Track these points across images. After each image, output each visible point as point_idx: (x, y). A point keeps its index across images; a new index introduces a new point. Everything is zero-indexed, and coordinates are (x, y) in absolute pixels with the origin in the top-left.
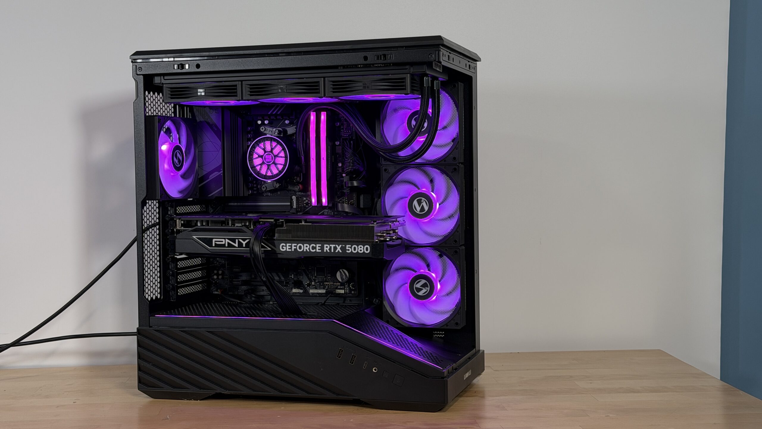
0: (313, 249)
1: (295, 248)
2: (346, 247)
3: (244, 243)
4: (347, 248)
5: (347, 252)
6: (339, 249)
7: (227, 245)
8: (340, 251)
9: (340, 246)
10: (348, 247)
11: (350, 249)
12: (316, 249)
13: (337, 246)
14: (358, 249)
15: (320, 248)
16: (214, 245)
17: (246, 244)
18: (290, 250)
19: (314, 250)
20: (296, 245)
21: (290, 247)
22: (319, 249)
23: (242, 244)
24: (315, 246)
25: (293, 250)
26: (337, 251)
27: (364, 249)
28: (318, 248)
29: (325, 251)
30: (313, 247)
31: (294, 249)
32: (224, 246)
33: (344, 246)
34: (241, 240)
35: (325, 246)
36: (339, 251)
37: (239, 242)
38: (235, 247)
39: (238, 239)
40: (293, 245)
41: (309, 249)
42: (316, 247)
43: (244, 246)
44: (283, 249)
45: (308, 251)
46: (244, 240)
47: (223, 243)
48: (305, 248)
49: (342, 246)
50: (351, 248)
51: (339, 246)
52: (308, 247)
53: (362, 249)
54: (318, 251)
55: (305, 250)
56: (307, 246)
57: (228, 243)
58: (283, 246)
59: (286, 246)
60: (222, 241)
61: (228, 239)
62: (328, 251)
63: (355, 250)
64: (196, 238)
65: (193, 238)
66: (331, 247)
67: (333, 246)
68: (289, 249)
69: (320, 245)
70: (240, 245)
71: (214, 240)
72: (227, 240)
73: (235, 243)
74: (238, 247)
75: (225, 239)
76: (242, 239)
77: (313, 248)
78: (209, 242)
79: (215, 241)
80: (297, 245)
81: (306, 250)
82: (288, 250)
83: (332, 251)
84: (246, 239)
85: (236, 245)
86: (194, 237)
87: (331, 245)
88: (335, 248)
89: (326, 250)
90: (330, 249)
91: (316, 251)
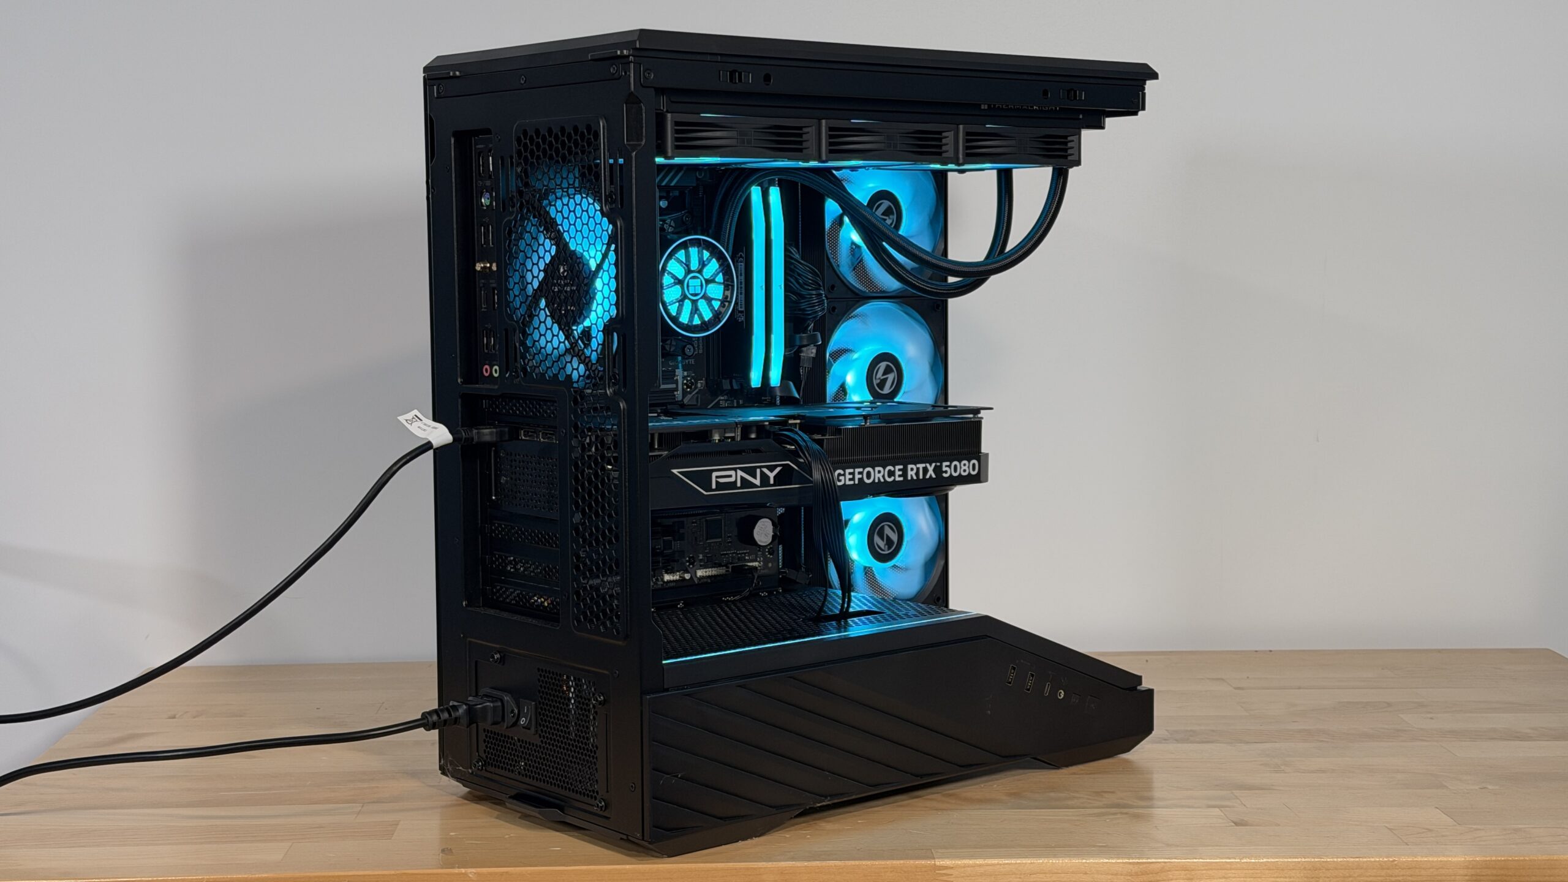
0: (889, 476)
1: (860, 476)
2: (941, 466)
3: (772, 475)
4: (944, 469)
5: (942, 476)
6: (931, 473)
7: (739, 484)
8: (934, 476)
9: (934, 465)
10: (946, 466)
11: (947, 469)
12: (894, 475)
13: (928, 465)
14: (961, 468)
15: (901, 473)
16: (714, 486)
17: (775, 477)
18: (852, 482)
19: (892, 478)
20: (861, 470)
21: (851, 476)
22: (900, 476)
23: (768, 477)
24: (892, 469)
25: (857, 482)
26: (928, 477)
27: (969, 467)
28: (898, 473)
29: (909, 478)
30: (890, 471)
31: (859, 479)
32: (733, 485)
33: (938, 464)
34: (765, 470)
35: (910, 466)
36: (931, 476)
37: (763, 474)
38: (755, 486)
39: (760, 467)
40: (857, 470)
41: (883, 476)
42: (894, 472)
43: (772, 482)
44: (840, 481)
45: (882, 480)
46: (771, 469)
47: (732, 479)
48: (877, 475)
49: (936, 466)
50: (949, 466)
51: (931, 465)
52: (882, 474)
53: (966, 468)
54: (898, 479)
55: (877, 481)
56: (879, 472)
57: (742, 477)
58: (839, 475)
59: (844, 475)
60: (730, 476)
61: (742, 469)
62: (915, 478)
63: (955, 471)
64: (679, 472)
65: (673, 473)
66: (918, 469)
67: (921, 466)
68: (850, 480)
69: (901, 467)
70: (765, 479)
71: (714, 474)
72: (740, 473)
73: (755, 477)
74: (761, 487)
75: (735, 469)
76: (767, 467)
77: (890, 474)
78: (704, 479)
79: (717, 477)
80: (864, 470)
81: (879, 478)
82: (848, 483)
83: (921, 477)
84: (776, 466)
85: (757, 482)
86: (675, 471)
87: (918, 466)
88: (925, 470)
89: (911, 476)
90: (917, 474)
91: (895, 479)
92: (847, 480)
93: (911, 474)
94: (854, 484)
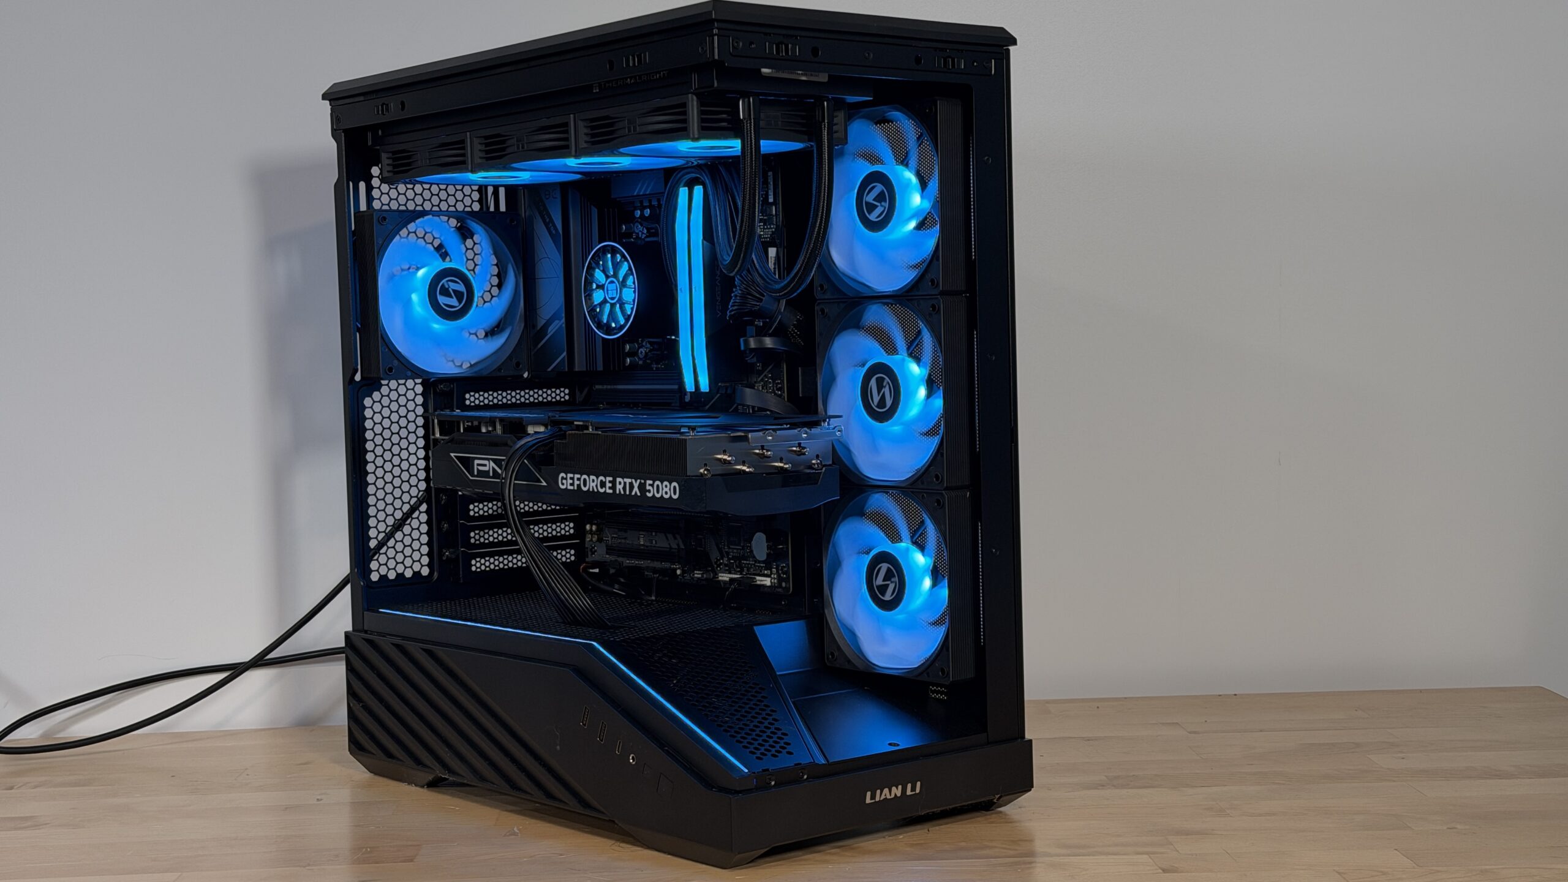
0: (602, 488)
1: (578, 482)
2: (645, 483)
4: (648, 488)
5: (648, 496)
6: (636, 488)
7: (491, 473)
8: (639, 493)
10: (649, 485)
11: (651, 488)
12: (605, 487)
13: (633, 480)
14: (663, 488)
15: (610, 485)
16: (476, 472)
18: (572, 488)
19: (604, 489)
20: (579, 478)
21: (571, 481)
22: (610, 488)
24: (603, 479)
25: (576, 488)
26: (634, 493)
27: (670, 490)
28: (609, 485)
29: (617, 492)
30: (601, 481)
31: (577, 485)
32: (488, 474)
33: (642, 482)
35: (618, 479)
36: (636, 492)
40: (576, 476)
41: (597, 486)
42: (605, 482)
44: (563, 484)
45: (596, 490)
47: (487, 468)
48: (591, 484)
49: (640, 482)
50: (652, 486)
51: (636, 481)
52: (595, 483)
53: (668, 489)
54: (608, 490)
55: (591, 490)
56: (593, 481)
57: (493, 468)
58: (562, 479)
59: (566, 479)
60: (486, 465)
61: (492, 460)
62: (622, 492)
63: (658, 491)
64: (454, 457)
65: (450, 456)
66: (625, 483)
67: (628, 481)
68: (571, 485)
69: (611, 479)
71: (475, 462)
72: (491, 463)
73: (501, 469)
75: (488, 460)
77: (603, 484)
78: (469, 465)
79: (477, 465)
80: (581, 476)
81: (593, 487)
82: (569, 487)
83: (628, 492)
86: (452, 455)
87: (626, 480)
88: (632, 486)
89: (619, 489)
90: (624, 488)
91: (605, 490)
92: (569, 484)
93: (619, 487)
94: (574, 490)
